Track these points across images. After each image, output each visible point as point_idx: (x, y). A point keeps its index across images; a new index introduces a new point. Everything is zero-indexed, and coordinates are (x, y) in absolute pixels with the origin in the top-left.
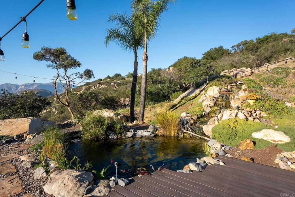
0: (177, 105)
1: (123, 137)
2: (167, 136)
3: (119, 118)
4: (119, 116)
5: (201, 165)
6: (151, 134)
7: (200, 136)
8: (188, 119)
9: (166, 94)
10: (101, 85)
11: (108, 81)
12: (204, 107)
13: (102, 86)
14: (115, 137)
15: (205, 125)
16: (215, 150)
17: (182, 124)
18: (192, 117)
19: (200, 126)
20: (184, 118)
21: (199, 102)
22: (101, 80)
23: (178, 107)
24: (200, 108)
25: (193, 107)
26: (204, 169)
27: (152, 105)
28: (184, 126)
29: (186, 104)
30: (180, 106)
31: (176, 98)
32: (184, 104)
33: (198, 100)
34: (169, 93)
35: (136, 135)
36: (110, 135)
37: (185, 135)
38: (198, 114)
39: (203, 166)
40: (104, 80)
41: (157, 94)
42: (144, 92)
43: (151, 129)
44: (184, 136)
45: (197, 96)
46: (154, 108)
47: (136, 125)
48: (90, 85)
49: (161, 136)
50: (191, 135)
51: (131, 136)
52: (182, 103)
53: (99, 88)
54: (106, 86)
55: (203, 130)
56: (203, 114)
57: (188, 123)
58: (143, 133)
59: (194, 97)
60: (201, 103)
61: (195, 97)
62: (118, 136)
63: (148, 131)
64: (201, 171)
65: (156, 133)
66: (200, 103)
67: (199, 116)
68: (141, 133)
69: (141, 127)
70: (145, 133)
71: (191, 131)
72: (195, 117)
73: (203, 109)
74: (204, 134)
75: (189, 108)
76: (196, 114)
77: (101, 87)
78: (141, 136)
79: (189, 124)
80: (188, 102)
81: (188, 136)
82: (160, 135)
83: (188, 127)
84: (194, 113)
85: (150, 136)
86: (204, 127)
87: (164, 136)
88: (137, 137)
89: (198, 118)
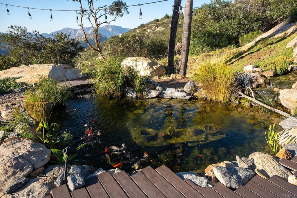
0: (244, 52)
1: (145, 97)
2: (211, 100)
3: (155, 69)
4: (156, 66)
5: (240, 174)
6: (186, 95)
7: (269, 108)
8: (254, 77)
9: (234, 35)
10: (157, 28)
11: (166, 22)
12: (294, 56)
13: (159, 29)
14: (134, 96)
15: (285, 88)
16: (291, 140)
17: (240, 85)
18: (263, 74)
19: (276, 89)
20: (247, 74)
21: (288, 46)
22: (158, 20)
23: (246, 55)
24: (285, 58)
25: (271, 55)
26: (244, 184)
27: (206, 53)
28: (244, 87)
29: (261, 50)
30: (249, 54)
31: (250, 41)
32: (258, 50)
33: (287, 43)
34: (239, 33)
35: (164, 95)
36: (128, 92)
37: (242, 101)
38: (277, 68)
39: (243, 177)
40: (161, 20)
41: (219, 36)
42: (188, 30)
43: (187, 88)
44: (240, 103)
45: (287, 37)
46: (208, 57)
47: (173, 80)
48: (144, 27)
49: (202, 99)
50: (252, 104)
51: (155, 96)
52: (255, 49)
53: (155, 31)
54: (163, 29)
55: (280, 97)
56: (289, 69)
57: (252, 82)
58: (174, 93)
59: (280, 38)
60: (291, 49)
61: (284, 38)
62: (138, 94)
63: (182, 91)
64: (234, 187)
65: (195, 94)
66: (289, 48)
67: (278, 71)
68: (171, 93)
69: (177, 83)
70: (177, 94)
71: (253, 97)
72: (269, 74)
73: (290, 59)
74: (278, 105)
75: (265, 57)
76: (273, 68)
77: (157, 30)
78: (170, 98)
79: (254, 86)
80: (265, 48)
81: (247, 104)
82: (199, 97)
83: (251, 90)
84: (270, 66)
85: (184, 98)
86: (281, 92)
87: (206, 99)
88: (165, 98)
89: (276, 75)
